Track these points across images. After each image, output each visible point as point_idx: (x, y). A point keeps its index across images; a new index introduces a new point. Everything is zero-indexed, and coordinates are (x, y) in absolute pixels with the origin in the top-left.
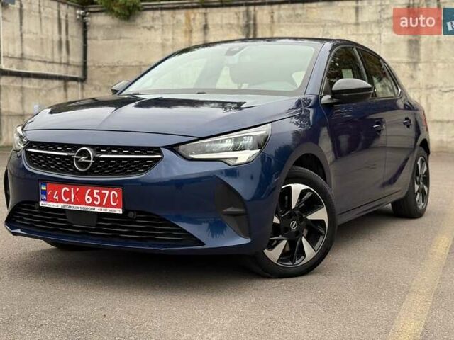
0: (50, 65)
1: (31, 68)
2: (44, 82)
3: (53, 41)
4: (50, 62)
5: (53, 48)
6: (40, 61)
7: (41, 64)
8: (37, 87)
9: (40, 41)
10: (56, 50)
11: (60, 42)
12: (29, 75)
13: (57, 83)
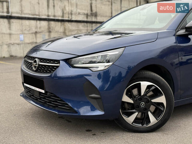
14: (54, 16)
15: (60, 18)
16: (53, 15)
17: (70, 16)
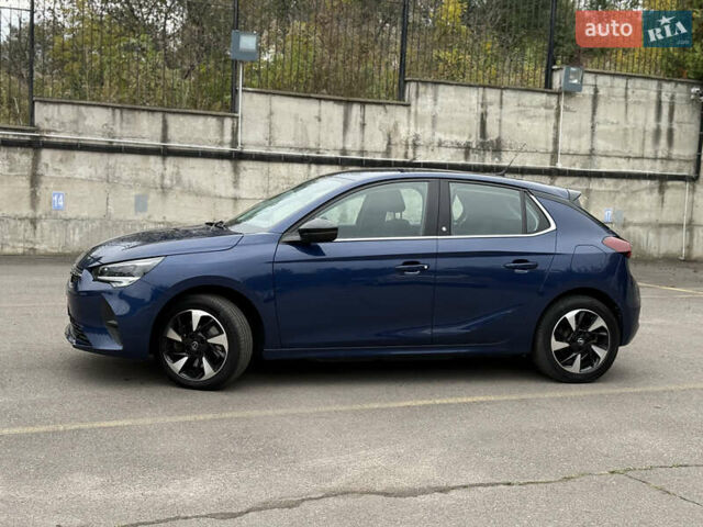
0: (637, 162)
1: (605, 166)
2: (624, 183)
3: (645, 131)
4: (636, 158)
5: (644, 140)
6: (620, 157)
7: (620, 161)
8: (612, 188)
9: (621, 132)
10: (649, 141)
11: (657, 132)
12: (599, 175)
13: (648, 183)
14: (362, 152)
15: (379, 158)
16: (358, 148)
17: (410, 151)
